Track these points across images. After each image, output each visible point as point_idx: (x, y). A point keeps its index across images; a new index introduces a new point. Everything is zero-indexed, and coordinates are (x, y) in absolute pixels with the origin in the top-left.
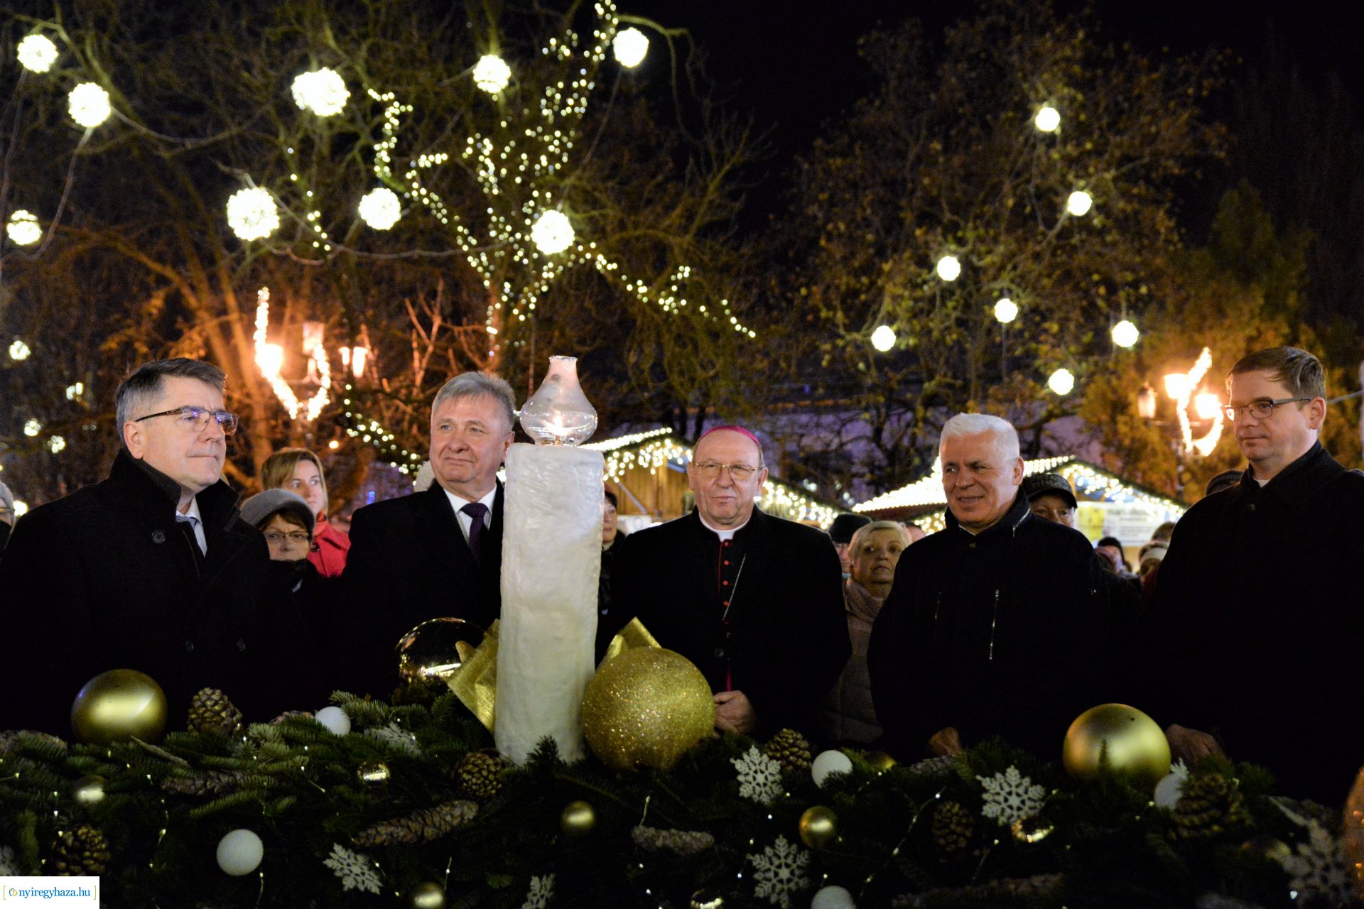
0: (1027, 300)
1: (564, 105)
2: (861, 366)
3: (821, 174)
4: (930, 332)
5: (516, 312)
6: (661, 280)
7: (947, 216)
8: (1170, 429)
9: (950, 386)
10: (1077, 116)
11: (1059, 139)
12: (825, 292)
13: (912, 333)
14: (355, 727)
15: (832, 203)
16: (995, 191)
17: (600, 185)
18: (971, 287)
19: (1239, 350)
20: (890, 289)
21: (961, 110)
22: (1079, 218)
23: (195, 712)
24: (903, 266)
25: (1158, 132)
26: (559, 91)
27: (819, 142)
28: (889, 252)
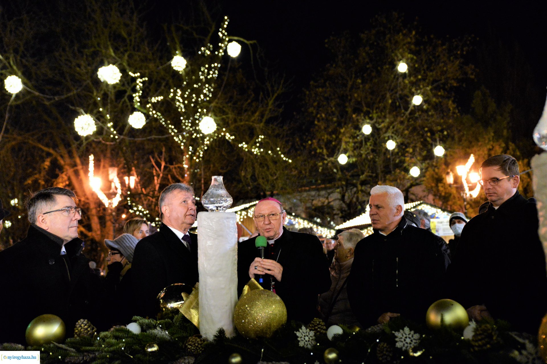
0: (399, 140)
1: (209, 74)
2: (335, 170)
3: (313, 95)
4: (361, 155)
5: (195, 158)
6: (252, 142)
7: (365, 109)
8: (460, 188)
9: (370, 176)
10: (414, 65)
11: (407, 75)
12: (318, 142)
13: (354, 156)
14: (143, 330)
15: (319, 106)
16: (384, 97)
17: (225, 105)
18: (376, 136)
19: (485, 154)
20: (344, 139)
21: (368, 66)
22: (418, 106)
23: (78, 330)
24: (349, 130)
25: (447, 70)
26: (206, 68)
27: (312, 83)
28: (343, 124)
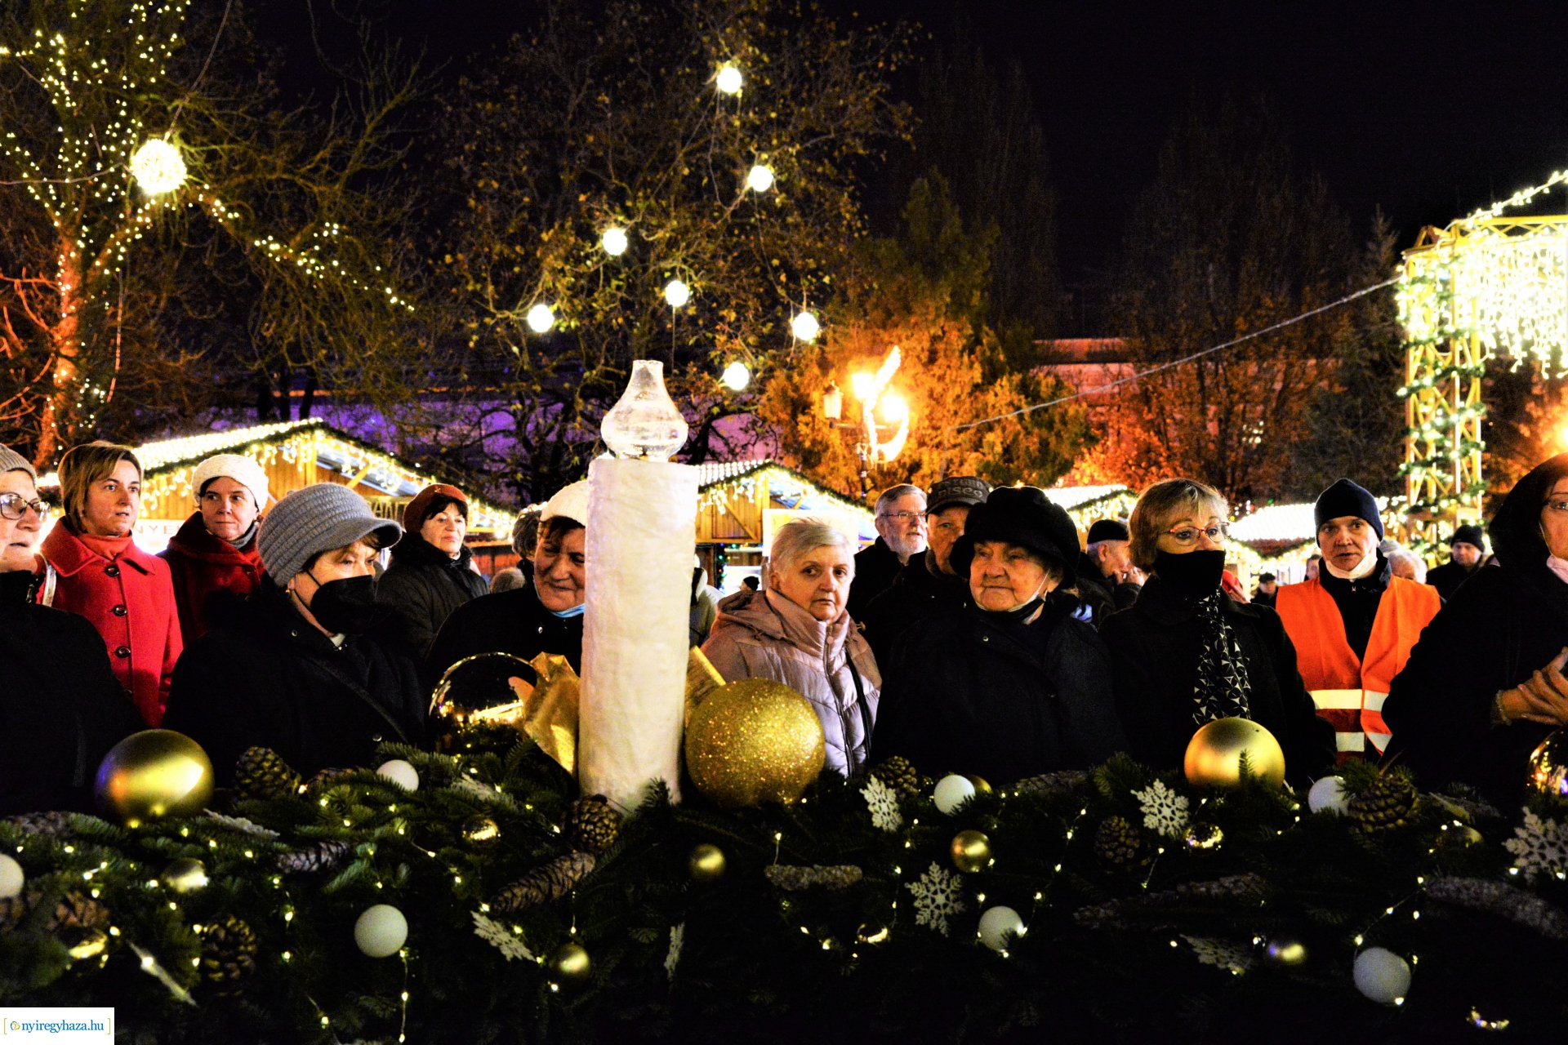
0: (700, 283)
2: (515, 349)
3: (467, 120)
4: (591, 314)
5: (98, 263)
6: (299, 237)
7: (614, 182)
8: (854, 435)
9: (612, 376)
10: (761, 80)
11: (739, 104)
12: (472, 261)
13: (573, 314)
14: (424, 780)
15: (478, 156)
16: (666, 159)
18: (637, 266)
19: (923, 350)
20: (552, 261)
21: (631, 60)
22: (759, 195)
24: (564, 236)
25: (845, 108)
27: (463, 81)
28: (546, 219)
